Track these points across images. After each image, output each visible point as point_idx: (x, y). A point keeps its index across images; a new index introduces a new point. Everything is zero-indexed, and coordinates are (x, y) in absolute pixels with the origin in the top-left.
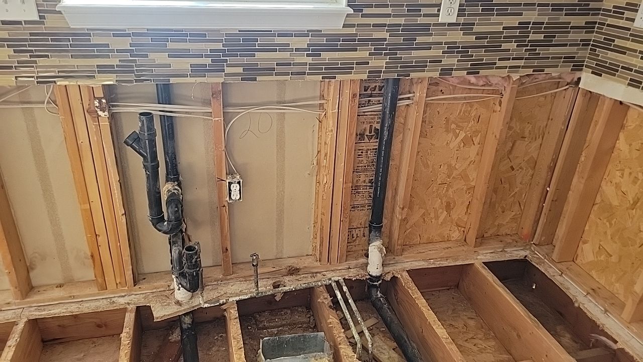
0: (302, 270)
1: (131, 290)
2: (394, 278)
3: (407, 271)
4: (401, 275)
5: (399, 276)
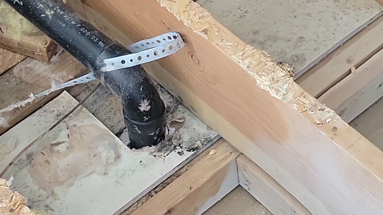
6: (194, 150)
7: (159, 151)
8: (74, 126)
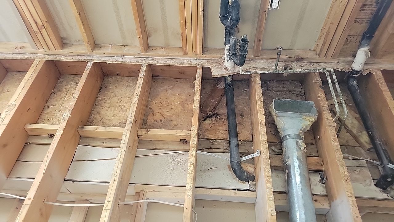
0: (305, 60)
1: (200, 57)
2: (370, 74)
3: (381, 70)
4: (376, 73)
5: (374, 73)
6: (392, 198)
7: (382, 191)
8: (363, 170)
